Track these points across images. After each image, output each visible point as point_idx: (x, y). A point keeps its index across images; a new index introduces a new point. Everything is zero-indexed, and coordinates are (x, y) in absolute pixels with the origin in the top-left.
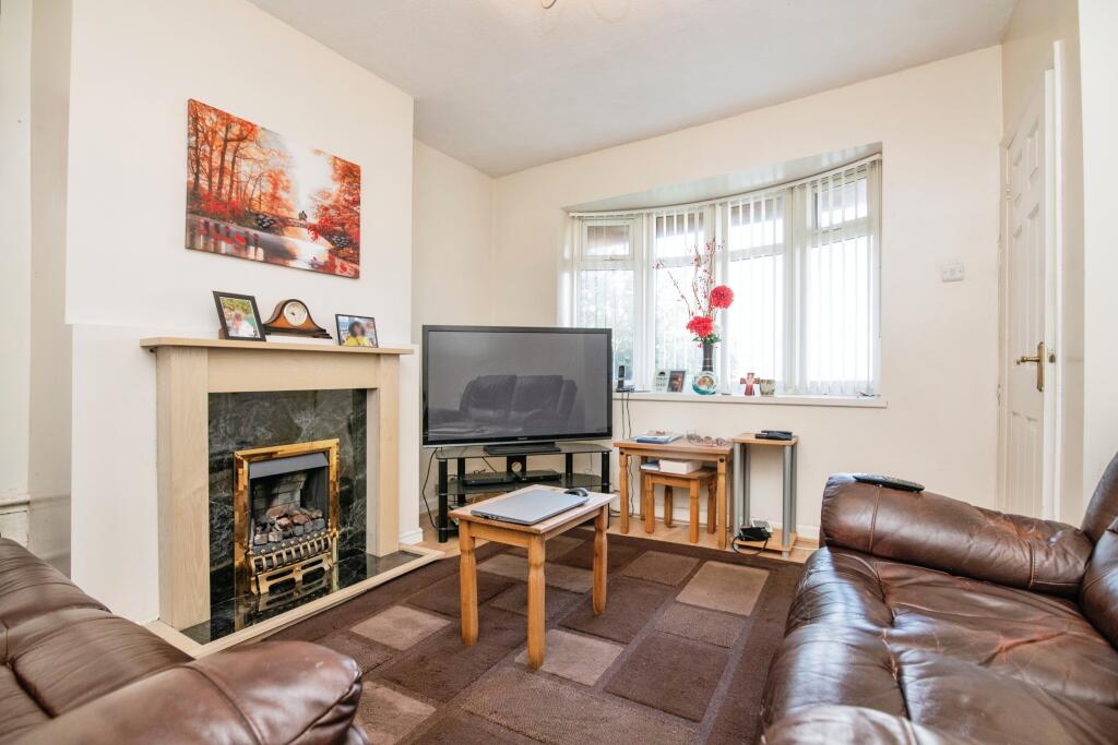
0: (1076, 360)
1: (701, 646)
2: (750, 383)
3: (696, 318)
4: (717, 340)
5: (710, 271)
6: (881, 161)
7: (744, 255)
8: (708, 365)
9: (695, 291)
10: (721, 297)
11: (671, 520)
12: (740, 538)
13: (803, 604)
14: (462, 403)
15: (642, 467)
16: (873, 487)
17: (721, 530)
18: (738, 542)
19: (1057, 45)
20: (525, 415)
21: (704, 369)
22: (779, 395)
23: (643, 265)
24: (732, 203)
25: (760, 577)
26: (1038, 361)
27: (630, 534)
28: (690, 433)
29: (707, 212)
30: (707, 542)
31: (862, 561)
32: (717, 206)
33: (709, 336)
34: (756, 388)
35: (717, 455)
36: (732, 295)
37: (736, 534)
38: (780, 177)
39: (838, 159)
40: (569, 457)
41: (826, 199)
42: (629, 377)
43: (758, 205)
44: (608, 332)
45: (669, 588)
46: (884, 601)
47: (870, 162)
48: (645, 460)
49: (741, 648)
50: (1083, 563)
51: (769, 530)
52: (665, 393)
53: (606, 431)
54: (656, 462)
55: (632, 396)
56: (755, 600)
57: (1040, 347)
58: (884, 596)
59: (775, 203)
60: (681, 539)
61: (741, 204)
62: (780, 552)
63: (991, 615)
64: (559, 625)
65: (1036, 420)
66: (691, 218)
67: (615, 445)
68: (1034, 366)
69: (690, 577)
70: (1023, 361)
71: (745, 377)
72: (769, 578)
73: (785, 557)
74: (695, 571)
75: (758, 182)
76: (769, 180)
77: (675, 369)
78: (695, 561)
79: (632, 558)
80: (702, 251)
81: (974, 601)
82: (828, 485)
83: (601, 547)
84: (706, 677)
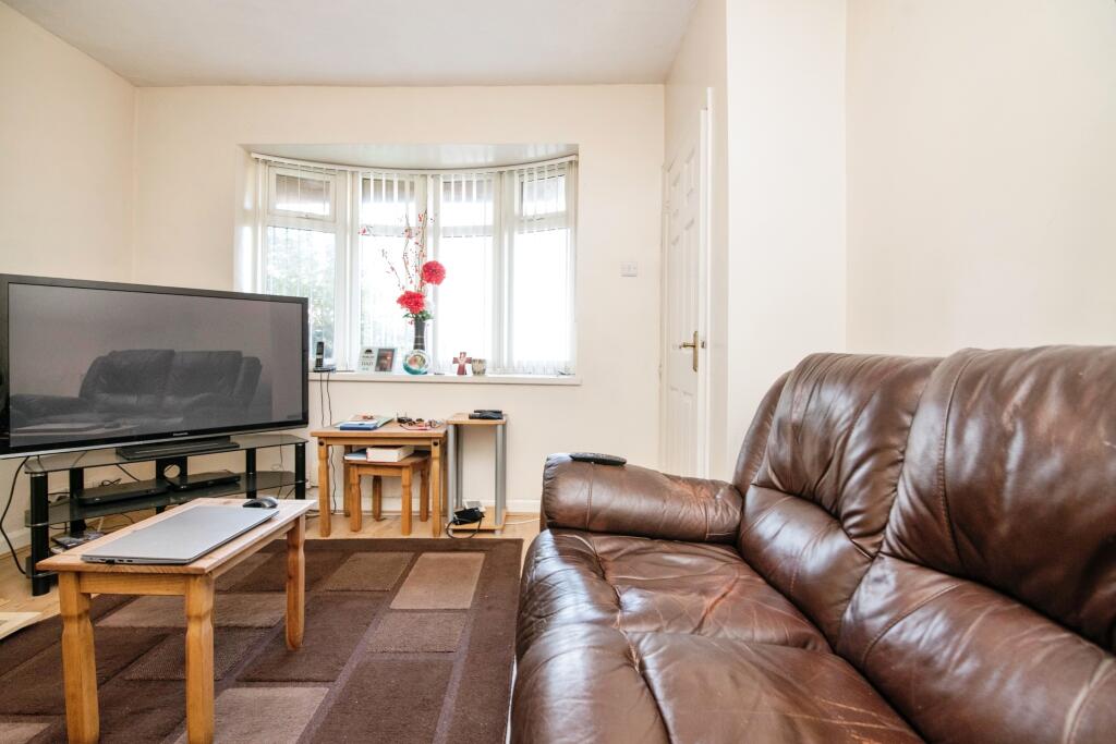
0: (721, 347)
1: (422, 658)
2: (462, 363)
3: (407, 293)
4: (429, 317)
5: (422, 245)
6: (577, 163)
7: (456, 232)
8: (419, 343)
9: (406, 264)
10: (432, 272)
11: (380, 511)
12: (455, 522)
13: (536, 600)
14: (84, 387)
15: (346, 458)
16: (586, 465)
17: (435, 516)
18: (453, 527)
19: (709, 90)
20: (187, 401)
21: (416, 347)
22: (490, 375)
23: (346, 229)
24: (444, 178)
25: (475, 561)
26: (694, 346)
27: (333, 536)
28: (400, 416)
29: (418, 182)
30: (422, 532)
31: (581, 539)
32: (429, 177)
33: (421, 313)
34: (468, 367)
35: (430, 439)
36: (444, 272)
37: (451, 519)
38: (490, 160)
39: (542, 153)
40: (251, 455)
41: (531, 188)
42: (329, 356)
43: (469, 183)
44: (303, 302)
45: (380, 595)
46: (604, 578)
47: (568, 162)
48: (349, 450)
49: (464, 648)
50: (738, 513)
51: (482, 510)
52: (372, 372)
53: (300, 418)
54: (363, 451)
55: (333, 376)
56: (473, 589)
57: (695, 335)
58: (604, 573)
59: (485, 183)
60: (392, 532)
61: (453, 180)
62: (492, 531)
63: (686, 573)
64: (238, 680)
65: (691, 395)
66: (401, 185)
67: (313, 435)
68: (691, 350)
69: (405, 575)
70: (685, 346)
71: (458, 356)
72: (485, 560)
73: (497, 536)
74: (410, 567)
75: (470, 161)
76: (481, 161)
77: (383, 346)
78: (407, 556)
79: (335, 566)
80: (413, 223)
81: (672, 562)
82: (547, 467)
83: (296, 567)
84: (430, 697)
